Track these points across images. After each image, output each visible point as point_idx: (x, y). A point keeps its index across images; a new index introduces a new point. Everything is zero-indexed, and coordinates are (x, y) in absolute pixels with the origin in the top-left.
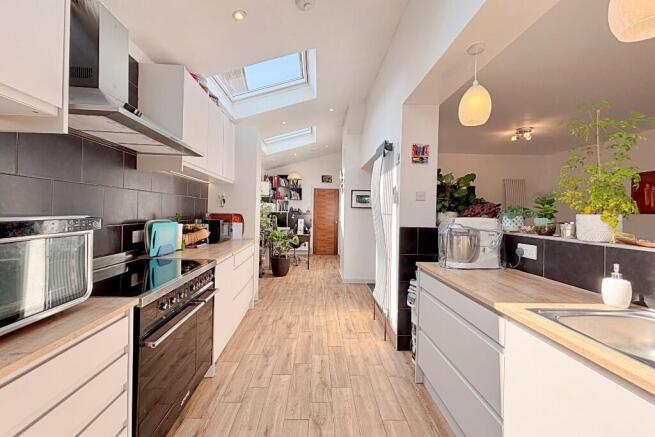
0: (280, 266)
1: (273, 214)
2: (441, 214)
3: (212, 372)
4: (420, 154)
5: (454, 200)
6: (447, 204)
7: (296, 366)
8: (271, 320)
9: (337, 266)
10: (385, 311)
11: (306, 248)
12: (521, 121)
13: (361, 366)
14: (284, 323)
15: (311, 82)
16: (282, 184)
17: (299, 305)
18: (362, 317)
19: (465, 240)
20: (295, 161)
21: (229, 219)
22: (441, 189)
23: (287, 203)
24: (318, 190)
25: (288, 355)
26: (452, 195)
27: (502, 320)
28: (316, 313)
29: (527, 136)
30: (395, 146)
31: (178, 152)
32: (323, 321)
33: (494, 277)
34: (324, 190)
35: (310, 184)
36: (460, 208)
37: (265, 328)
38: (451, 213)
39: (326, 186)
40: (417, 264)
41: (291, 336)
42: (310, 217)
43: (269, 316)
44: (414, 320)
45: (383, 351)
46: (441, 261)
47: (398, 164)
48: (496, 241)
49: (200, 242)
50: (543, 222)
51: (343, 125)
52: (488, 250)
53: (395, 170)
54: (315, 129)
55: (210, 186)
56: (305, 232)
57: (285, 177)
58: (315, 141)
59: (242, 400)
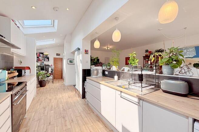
0: (43, 84)
1: (38, 66)
2: (91, 66)
3: (26, 116)
4: (86, 52)
5: (94, 63)
6: (92, 64)
7: (55, 108)
8: (43, 99)
9: (63, 82)
10: (79, 90)
11: (52, 77)
12: (108, 45)
13: (73, 104)
14: (48, 99)
15: (55, 26)
16: (41, 56)
17: (52, 94)
18: (72, 94)
19: (96, 71)
20: (46, 48)
21: (24, 68)
22: (91, 60)
23: (43, 62)
24: (55, 58)
25: (52, 106)
26: (94, 62)
27: (101, 85)
28: (58, 95)
29: (109, 48)
30: (80, 49)
31: (9, 47)
32: (61, 96)
33: (101, 78)
34: (57, 58)
35: (52, 56)
36: (95, 64)
37: (41, 102)
38: (94, 66)
39: (58, 57)
40: (86, 77)
41: (51, 102)
42: (53, 67)
43: (42, 98)
44: (86, 91)
45: (79, 100)
46: (91, 76)
47: (81, 54)
48: (101, 71)
49: (15, 77)
50: (108, 67)
51: (64, 39)
52: (100, 73)
53: (81, 55)
54: (55, 39)
55: (14, 57)
56: (52, 72)
57: (42, 53)
58: (54, 43)
59: (39, 120)
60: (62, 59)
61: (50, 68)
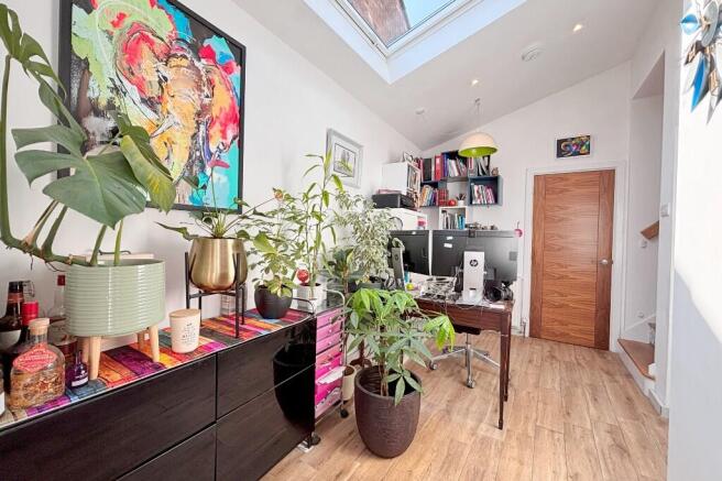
16: (453, 173)
23: (462, 213)
24: (547, 178)
60: (604, 182)
61: (480, 256)
